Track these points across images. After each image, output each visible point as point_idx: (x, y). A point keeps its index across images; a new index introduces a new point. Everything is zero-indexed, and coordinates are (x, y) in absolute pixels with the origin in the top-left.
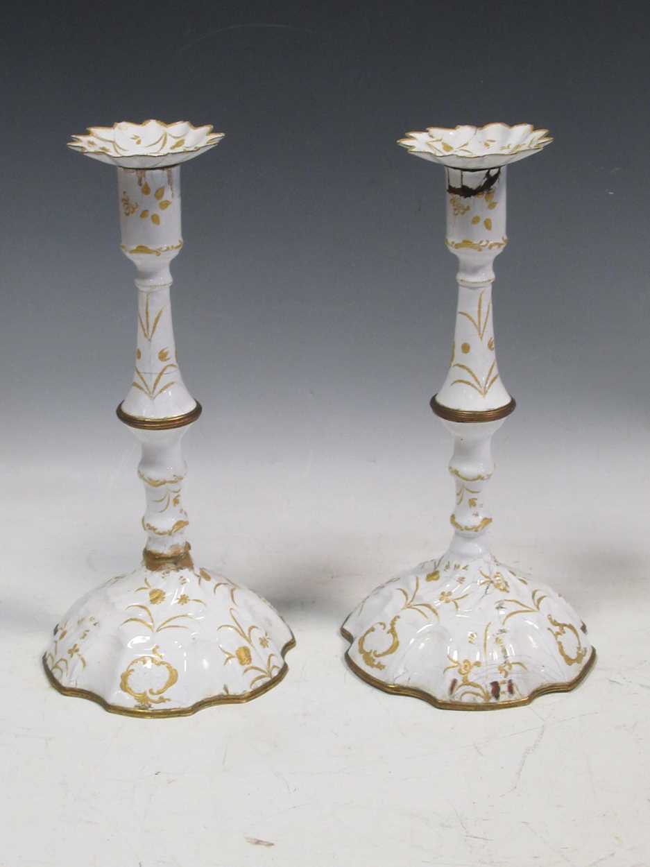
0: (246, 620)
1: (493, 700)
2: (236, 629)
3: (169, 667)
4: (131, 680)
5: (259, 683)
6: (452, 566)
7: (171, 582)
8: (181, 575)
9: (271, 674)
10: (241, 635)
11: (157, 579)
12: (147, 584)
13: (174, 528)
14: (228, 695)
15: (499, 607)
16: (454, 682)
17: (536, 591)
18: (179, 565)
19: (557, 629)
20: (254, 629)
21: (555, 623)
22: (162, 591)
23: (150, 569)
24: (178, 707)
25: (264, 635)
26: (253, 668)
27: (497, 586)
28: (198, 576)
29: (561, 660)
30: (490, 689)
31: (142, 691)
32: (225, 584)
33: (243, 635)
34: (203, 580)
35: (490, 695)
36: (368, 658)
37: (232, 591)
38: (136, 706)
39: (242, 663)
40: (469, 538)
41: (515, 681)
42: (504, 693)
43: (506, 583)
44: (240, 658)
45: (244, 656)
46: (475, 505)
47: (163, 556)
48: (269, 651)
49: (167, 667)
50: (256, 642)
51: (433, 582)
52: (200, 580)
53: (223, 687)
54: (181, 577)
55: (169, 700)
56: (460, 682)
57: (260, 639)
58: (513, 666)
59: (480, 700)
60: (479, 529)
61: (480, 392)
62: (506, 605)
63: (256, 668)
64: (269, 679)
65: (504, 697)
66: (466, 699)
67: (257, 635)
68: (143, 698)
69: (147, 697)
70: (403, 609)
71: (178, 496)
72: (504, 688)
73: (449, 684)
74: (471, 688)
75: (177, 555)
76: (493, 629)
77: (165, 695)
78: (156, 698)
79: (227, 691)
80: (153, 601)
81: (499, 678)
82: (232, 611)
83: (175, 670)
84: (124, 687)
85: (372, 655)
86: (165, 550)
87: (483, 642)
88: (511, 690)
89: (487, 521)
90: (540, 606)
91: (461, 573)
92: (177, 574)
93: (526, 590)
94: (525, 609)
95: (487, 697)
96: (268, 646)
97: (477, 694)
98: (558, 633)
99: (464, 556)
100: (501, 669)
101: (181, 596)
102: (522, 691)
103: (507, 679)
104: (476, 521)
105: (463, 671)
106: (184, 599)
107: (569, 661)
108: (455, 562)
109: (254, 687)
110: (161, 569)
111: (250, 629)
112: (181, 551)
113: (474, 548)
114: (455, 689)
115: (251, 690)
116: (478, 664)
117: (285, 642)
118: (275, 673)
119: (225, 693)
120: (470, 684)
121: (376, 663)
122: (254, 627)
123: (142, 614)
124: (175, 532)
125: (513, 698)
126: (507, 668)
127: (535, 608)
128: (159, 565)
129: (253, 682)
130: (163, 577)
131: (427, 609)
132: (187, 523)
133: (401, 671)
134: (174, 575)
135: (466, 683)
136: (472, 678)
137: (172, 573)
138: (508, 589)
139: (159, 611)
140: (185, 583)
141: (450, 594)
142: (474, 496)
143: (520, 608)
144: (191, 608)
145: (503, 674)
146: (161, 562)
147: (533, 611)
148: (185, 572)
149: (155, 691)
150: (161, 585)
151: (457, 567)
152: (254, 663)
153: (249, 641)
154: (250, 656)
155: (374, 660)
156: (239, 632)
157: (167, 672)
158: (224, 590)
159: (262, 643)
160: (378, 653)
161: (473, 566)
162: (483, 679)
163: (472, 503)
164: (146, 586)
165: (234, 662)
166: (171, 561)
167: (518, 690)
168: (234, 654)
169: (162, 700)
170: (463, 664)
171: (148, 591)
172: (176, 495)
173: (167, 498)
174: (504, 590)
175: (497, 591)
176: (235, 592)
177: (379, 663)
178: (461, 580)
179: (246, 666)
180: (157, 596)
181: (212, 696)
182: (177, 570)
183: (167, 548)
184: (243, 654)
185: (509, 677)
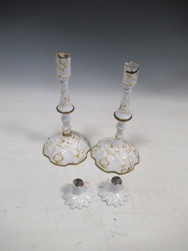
0: (80, 148)
3: (62, 157)
5: (80, 161)
6: (116, 145)
9: (83, 159)
11: (64, 138)
12: (62, 139)
15: (126, 152)
20: (81, 150)
21: (134, 151)
23: (63, 136)
25: (83, 151)
27: (124, 147)
28: (72, 138)
30: (128, 169)
32: (78, 139)
33: (78, 151)
36: (102, 166)
38: (55, 163)
43: (126, 146)
45: (78, 156)
51: (112, 148)
53: (72, 162)
56: (123, 169)
59: (127, 172)
63: (80, 158)
66: (124, 172)
68: (56, 161)
70: (107, 155)
73: (120, 170)
74: (125, 170)
82: (77, 146)
84: (54, 159)
86: (66, 133)
98: (135, 153)
99: (118, 143)
105: (123, 167)
106: (68, 143)
110: (65, 136)
112: (69, 134)
114: (122, 171)
116: (126, 165)
123: (60, 145)
131: (113, 154)
134: (67, 138)
139: (63, 145)
140: (69, 139)
141: (117, 151)
143: (129, 151)
144: (69, 145)
145: (130, 165)
148: (70, 137)
149: (59, 161)
150: (64, 139)
153: (79, 153)
158: (77, 141)
159: (82, 153)
161: (120, 144)
162: (127, 167)
165: (75, 157)
166: (67, 135)
167: (132, 167)
168: (76, 155)
169: (60, 163)
172: (68, 124)
176: (79, 141)
178: (118, 147)
179: (78, 158)
180: (63, 141)
181: (70, 163)
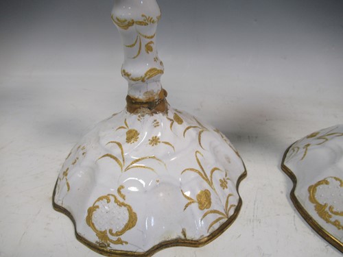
0: (209, 163)
2: (199, 173)
3: (130, 209)
4: (96, 216)
5: (217, 226)
7: (146, 125)
8: (155, 119)
9: (227, 215)
10: (204, 178)
11: (133, 121)
12: (126, 125)
13: (146, 75)
14: (186, 240)
18: (153, 110)
20: (216, 171)
22: (136, 131)
23: (130, 112)
24: (134, 250)
25: (224, 176)
26: (212, 212)
28: (171, 120)
31: (103, 230)
32: (194, 127)
33: (205, 177)
34: (175, 123)
37: (200, 133)
38: (97, 242)
39: (201, 208)
44: (200, 203)
45: (204, 200)
47: (138, 101)
48: (227, 191)
49: (128, 210)
50: (217, 185)
52: (172, 124)
53: (181, 231)
54: (155, 121)
55: (126, 243)
57: (221, 180)
63: (215, 212)
64: (226, 219)
67: (218, 176)
68: (102, 235)
69: (107, 236)
71: (151, 42)
75: (151, 100)
77: (123, 237)
78: (115, 238)
79: (185, 235)
80: (128, 140)
82: (198, 154)
83: (135, 214)
84: (89, 221)
85: (327, 209)
86: (141, 96)
92: (152, 117)
96: (227, 188)
101: (153, 138)
106: (155, 141)
109: (211, 230)
110: (137, 113)
111: (212, 172)
112: (156, 98)
115: (208, 234)
117: (240, 175)
118: (231, 213)
119: (183, 237)
121: (333, 220)
122: (215, 169)
123: (116, 152)
124: (148, 78)
128: (136, 109)
129: (211, 226)
130: (139, 120)
132: (162, 72)
134: (149, 119)
137: (147, 116)
139: (132, 151)
140: (158, 126)
144: (161, 149)
146: (137, 106)
148: (159, 116)
149: (114, 232)
150: (137, 127)
152: (214, 206)
153: (211, 184)
154: (210, 199)
155: (330, 216)
156: (201, 175)
157: (127, 214)
158: (193, 133)
159: (221, 185)
160: (334, 210)
164: (125, 126)
165: (194, 207)
166: (146, 106)
168: (195, 198)
169: (119, 242)
171: (126, 130)
172: (149, 40)
173: (138, 44)
176: (202, 135)
177: (336, 221)
179: (206, 210)
180: (132, 136)
181: (169, 239)
182: (152, 114)
183: (142, 94)
184: (203, 200)
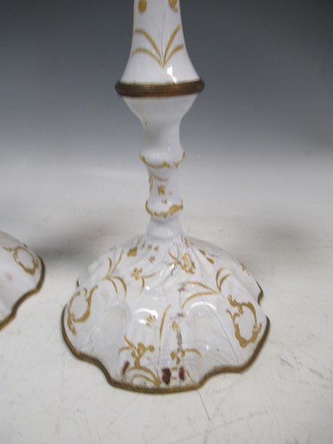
1: (163, 385)
6: (146, 246)
15: (182, 289)
16: (127, 365)
17: (221, 269)
19: (235, 310)
21: (234, 303)
27: (184, 267)
29: (236, 343)
30: (161, 375)
35: (161, 379)
36: (69, 319)
40: (160, 223)
41: (187, 368)
42: (175, 378)
43: (193, 264)
46: (163, 192)
51: (131, 258)
56: (132, 364)
58: (187, 353)
59: (150, 385)
60: (168, 216)
61: (159, 62)
62: (188, 287)
65: (175, 382)
66: (137, 382)
70: (103, 279)
72: (175, 374)
73: (122, 365)
74: (142, 372)
76: (173, 312)
81: (171, 364)
87: (159, 325)
88: (182, 376)
89: (177, 208)
90: (222, 287)
91: (152, 253)
93: (211, 269)
94: (206, 290)
95: (157, 382)
97: (148, 379)
98: (236, 315)
99: (156, 239)
100: (173, 355)
102: (194, 376)
103: (179, 366)
104: (165, 208)
105: (137, 355)
107: (243, 343)
108: (149, 242)
113: (165, 232)
114: (127, 370)
116: (152, 349)
120: (141, 368)
125: (184, 384)
126: (179, 355)
127: (217, 290)
131: (120, 282)
133: (87, 340)
135: (137, 366)
136: (144, 362)
138: (193, 270)
141: (141, 271)
142: (163, 184)
143: (201, 289)
145: (176, 360)
147: (215, 292)
151: (150, 247)
161: (163, 247)
162: (154, 363)
163: (161, 190)
167: (189, 375)
170: (137, 347)
174: (191, 271)
175: (183, 272)
178: (152, 259)
185: (181, 364)
